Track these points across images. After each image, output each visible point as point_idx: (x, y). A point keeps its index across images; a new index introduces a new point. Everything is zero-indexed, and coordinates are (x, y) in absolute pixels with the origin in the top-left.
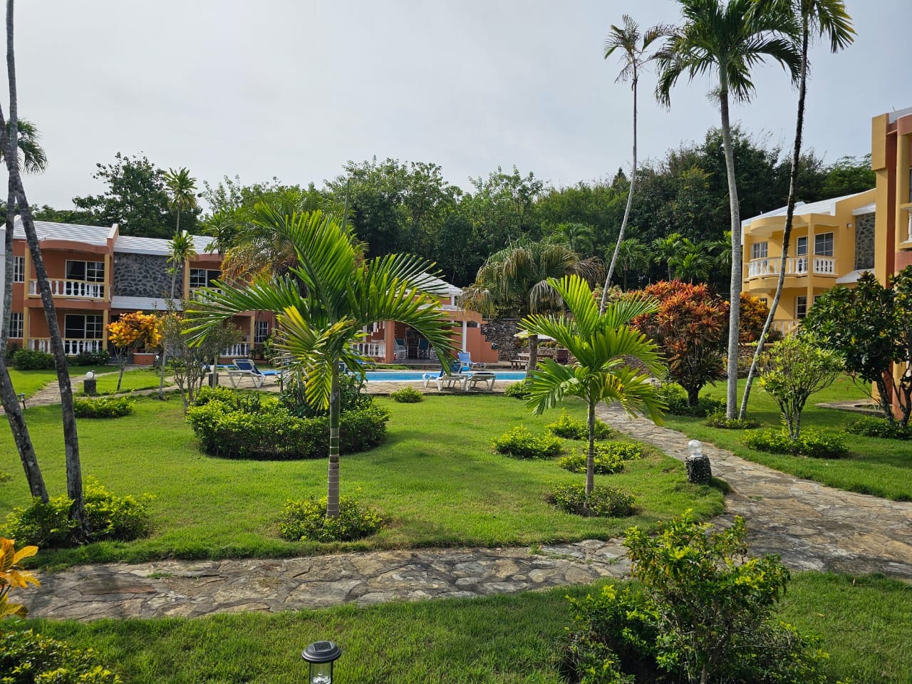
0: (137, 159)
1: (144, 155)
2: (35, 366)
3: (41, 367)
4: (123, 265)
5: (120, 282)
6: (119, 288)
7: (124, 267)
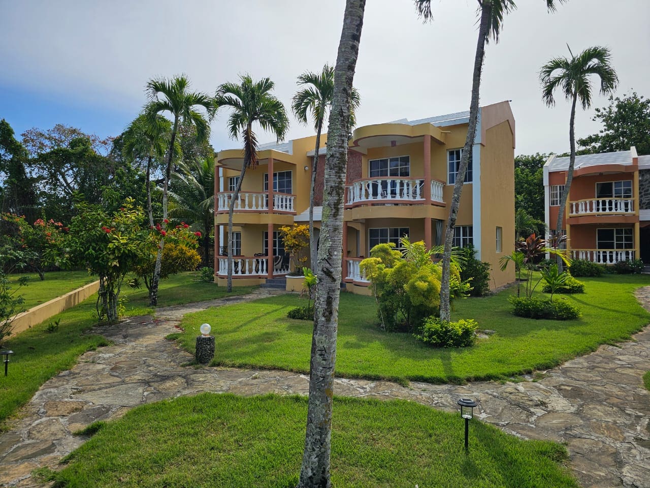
0: (627, 97)
1: (633, 91)
2: (584, 273)
3: (589, 274)
4: (646, 181)
5: (644, 197)
6: (643, 202)
7: (648, 182)
